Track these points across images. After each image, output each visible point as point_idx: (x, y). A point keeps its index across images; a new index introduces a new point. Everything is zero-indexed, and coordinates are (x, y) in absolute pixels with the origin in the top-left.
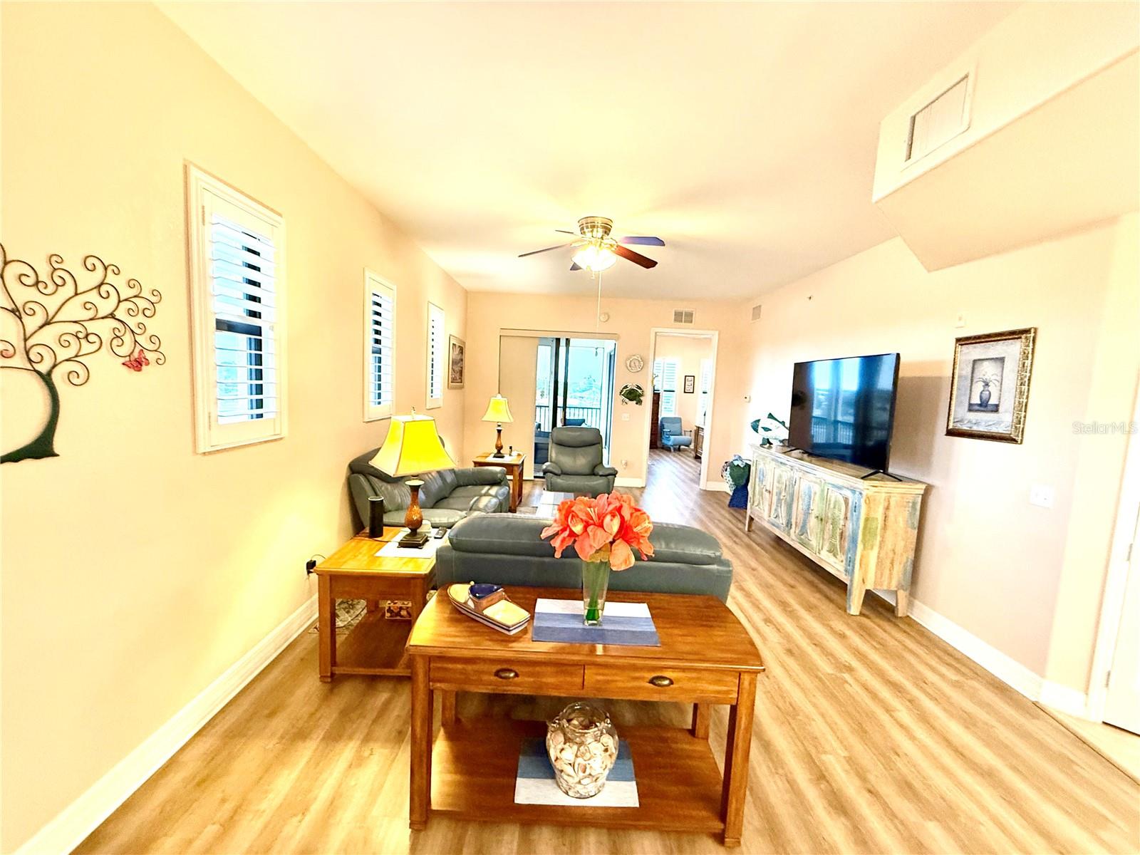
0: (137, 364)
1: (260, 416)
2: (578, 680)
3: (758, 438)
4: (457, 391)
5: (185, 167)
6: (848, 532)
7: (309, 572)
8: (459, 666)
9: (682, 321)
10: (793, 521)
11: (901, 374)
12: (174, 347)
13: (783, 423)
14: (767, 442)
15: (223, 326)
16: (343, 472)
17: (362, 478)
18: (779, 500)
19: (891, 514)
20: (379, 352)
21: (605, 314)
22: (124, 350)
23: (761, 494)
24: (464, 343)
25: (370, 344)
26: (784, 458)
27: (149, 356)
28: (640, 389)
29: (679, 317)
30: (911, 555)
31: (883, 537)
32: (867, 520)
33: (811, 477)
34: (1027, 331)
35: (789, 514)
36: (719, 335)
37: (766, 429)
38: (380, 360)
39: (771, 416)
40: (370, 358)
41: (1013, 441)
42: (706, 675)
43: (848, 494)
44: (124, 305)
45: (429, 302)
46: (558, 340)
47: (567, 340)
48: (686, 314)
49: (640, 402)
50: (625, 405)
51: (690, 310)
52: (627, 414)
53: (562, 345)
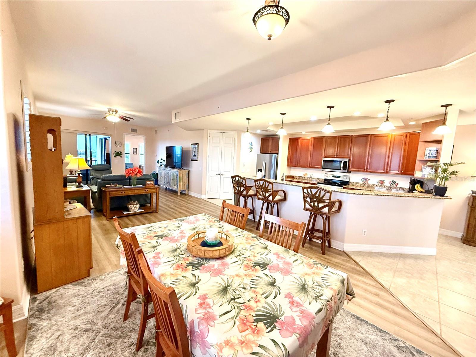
2: (134, 192)
3: (159, 165)
6: (177, 180)
8: (115, 192)
9: (133, 132)
10: (168, 182)
11: (183, 150)
13: (164, 161)
14: (161, 165)
18: (165, 178)
19: (184, 176)
23: (161, 178)
26: (165, 168)
28: (121, 152)
29: (132, 130)
30: (188, 183)
31: (183, 180)
32: (180, 177)
33: (170, 171)
34: (197, 144)
35: (167, 181)
36: (146, 137)
37: (161, 162)
39: (161, 159)
41: (197, 161)
42: (152, 189)
43: (176, 173)
46: (86, 135)
47: (90, 135)
48: (135, 130)
49: (121, 157)
50: (116, 158)
51: (136, 128)
52: (117, 161)
53: (88, 137)
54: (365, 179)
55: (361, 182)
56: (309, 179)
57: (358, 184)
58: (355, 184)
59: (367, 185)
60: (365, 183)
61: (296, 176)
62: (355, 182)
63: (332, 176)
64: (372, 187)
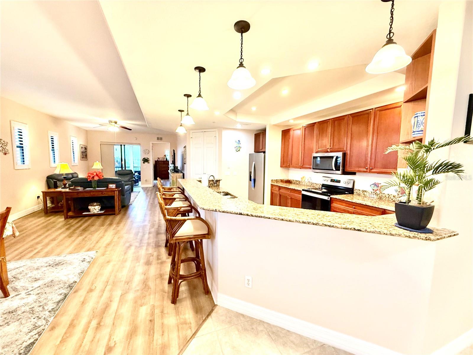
0: (5, 154)
1: (24, 164)
4: (84, 161)
5: (10, 121)
7: (38, 199)
9: (159, 140)
12: (10, 151)
15: (17, 147)
16: (45, 179)
17: (51, 180)
20: (54, 150)
21: (136, 138)
22: (3, 152)
24: (87, 146)
25: (51, 149)
27: (7, 152)
28: (148, 159)
29: (158, 139)
34: (186, 146)
36: (170, 144)
38: (54, 152)
40: (51, 152)
41: (186, 164)
44: (3, 145)
45: (70, 136)
46: (121, 145)
47: (124, 145)
48: (160, 138)
49: (149, 163)
50: (144, 164)
51: (161, 137)
52: (145, 166)
53: (123, 147)
54: (376, 185)
55: (370, 189)
56: (307, 184)
57: (365, 193)
58: (361, 192)
59: (378, 196)
60: (377, 192)
61: (293, 180)
62: (361, 189)
63: (330, 179)
64: (387, 199)
